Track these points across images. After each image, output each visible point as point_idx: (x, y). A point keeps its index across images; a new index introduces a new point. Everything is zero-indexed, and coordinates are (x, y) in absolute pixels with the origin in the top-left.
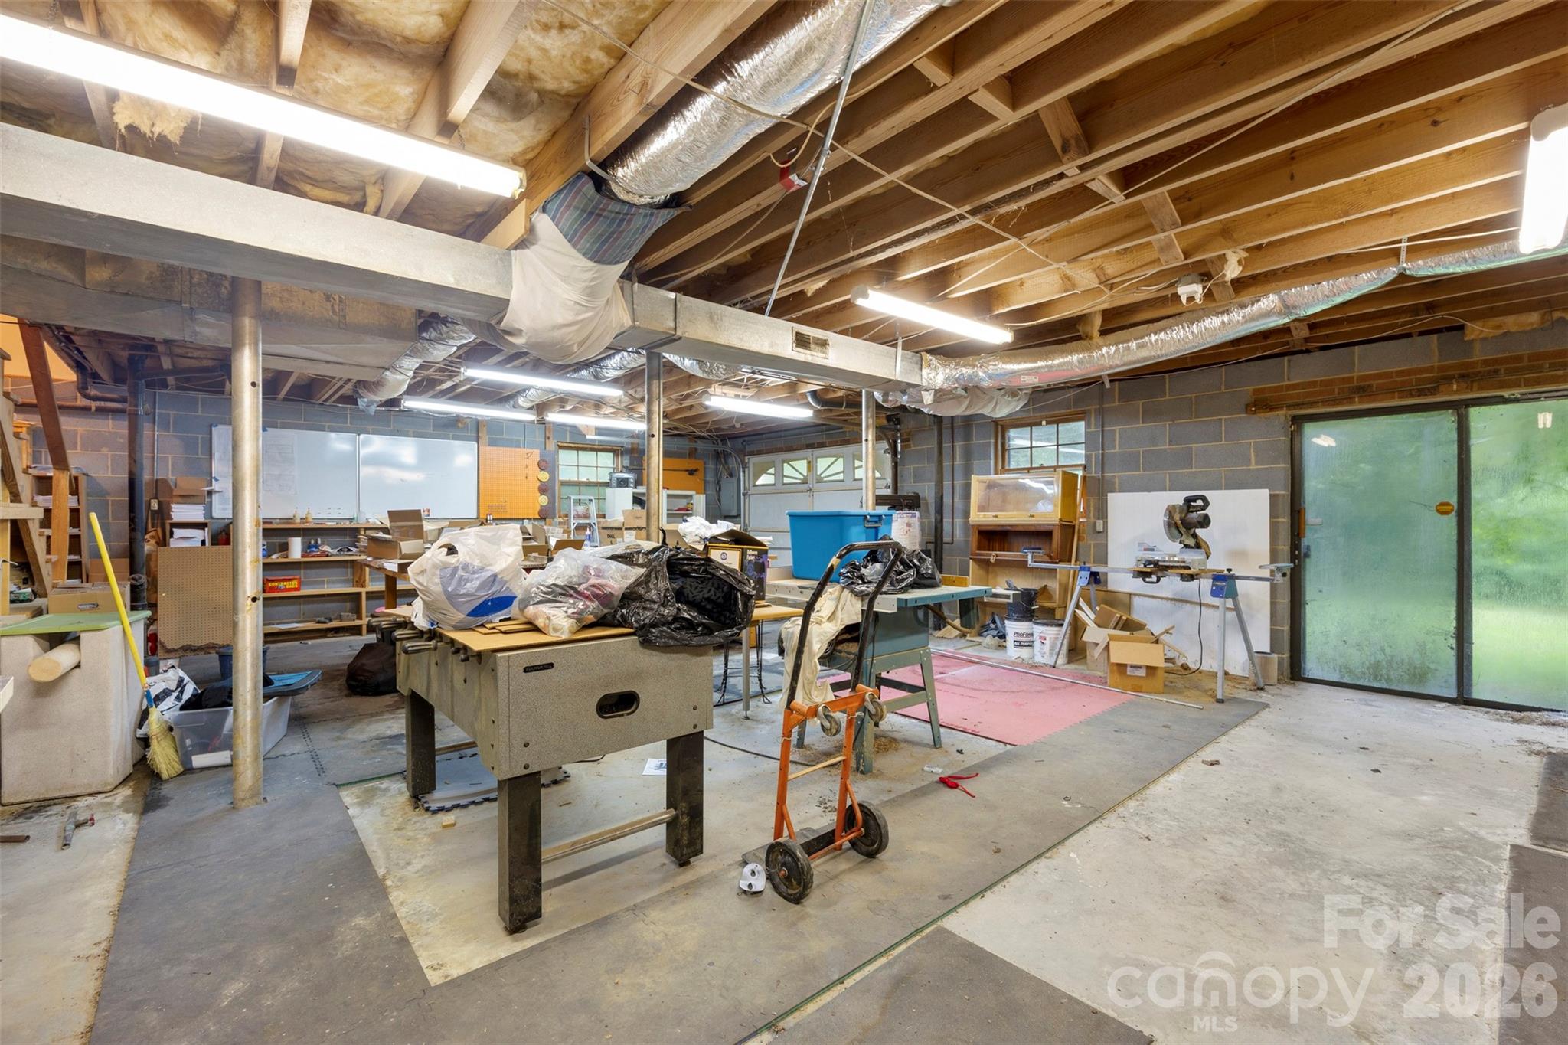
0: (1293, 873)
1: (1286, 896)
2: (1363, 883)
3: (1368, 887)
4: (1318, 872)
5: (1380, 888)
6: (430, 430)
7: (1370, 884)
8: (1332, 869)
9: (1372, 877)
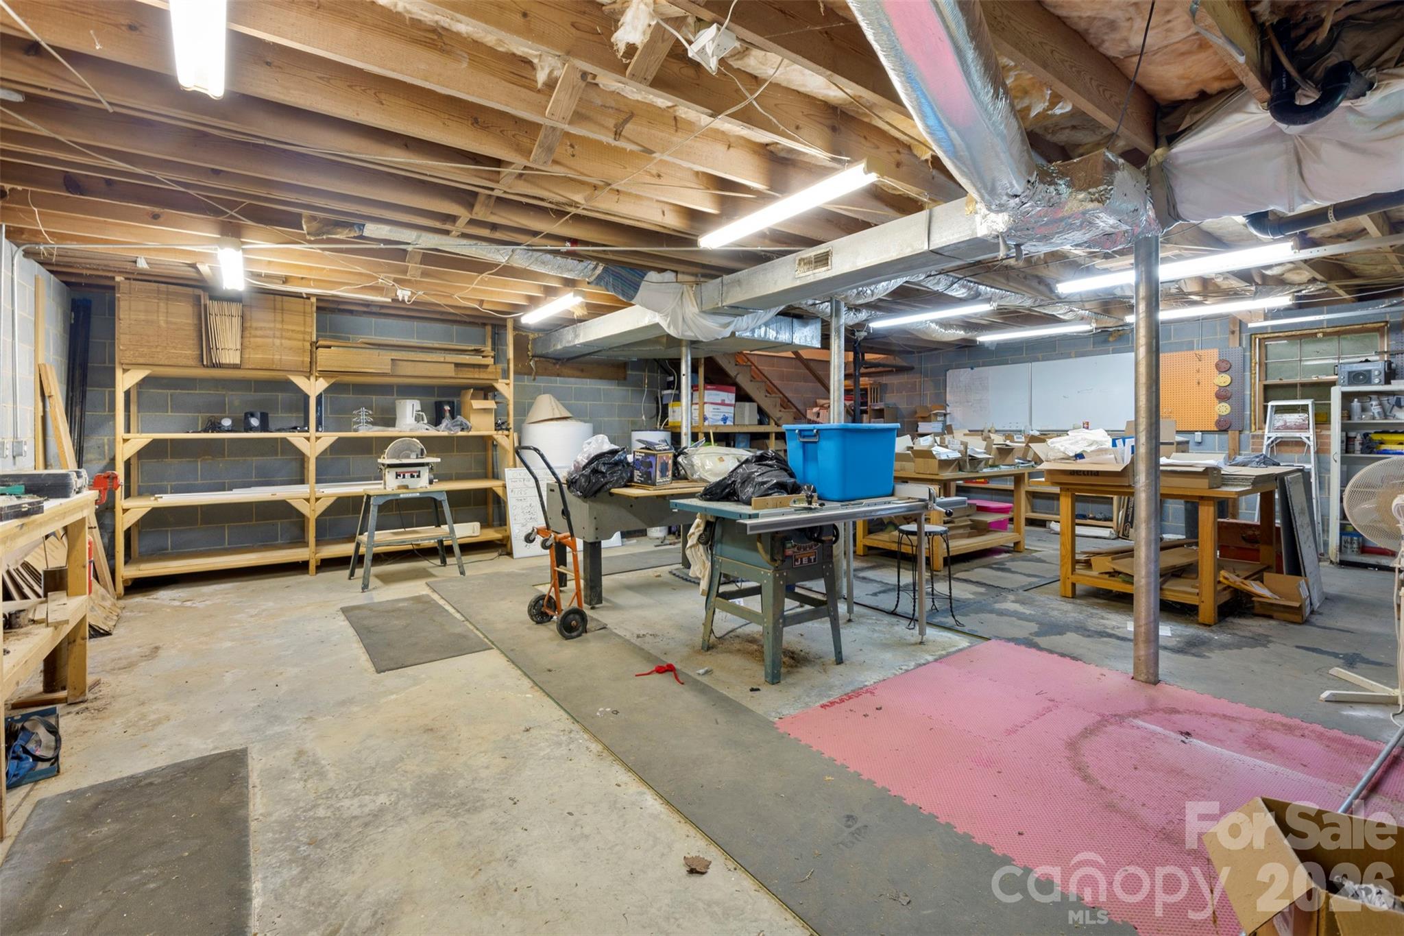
0: (420, 777)
1: (405, 756)
2: (372, 807)
3: (366, 805)
4: (408, 791)
5: (357, 812)
6: (1090, 348)
7: (366, 810)
8: (402, 802)
9: (370, 818)
